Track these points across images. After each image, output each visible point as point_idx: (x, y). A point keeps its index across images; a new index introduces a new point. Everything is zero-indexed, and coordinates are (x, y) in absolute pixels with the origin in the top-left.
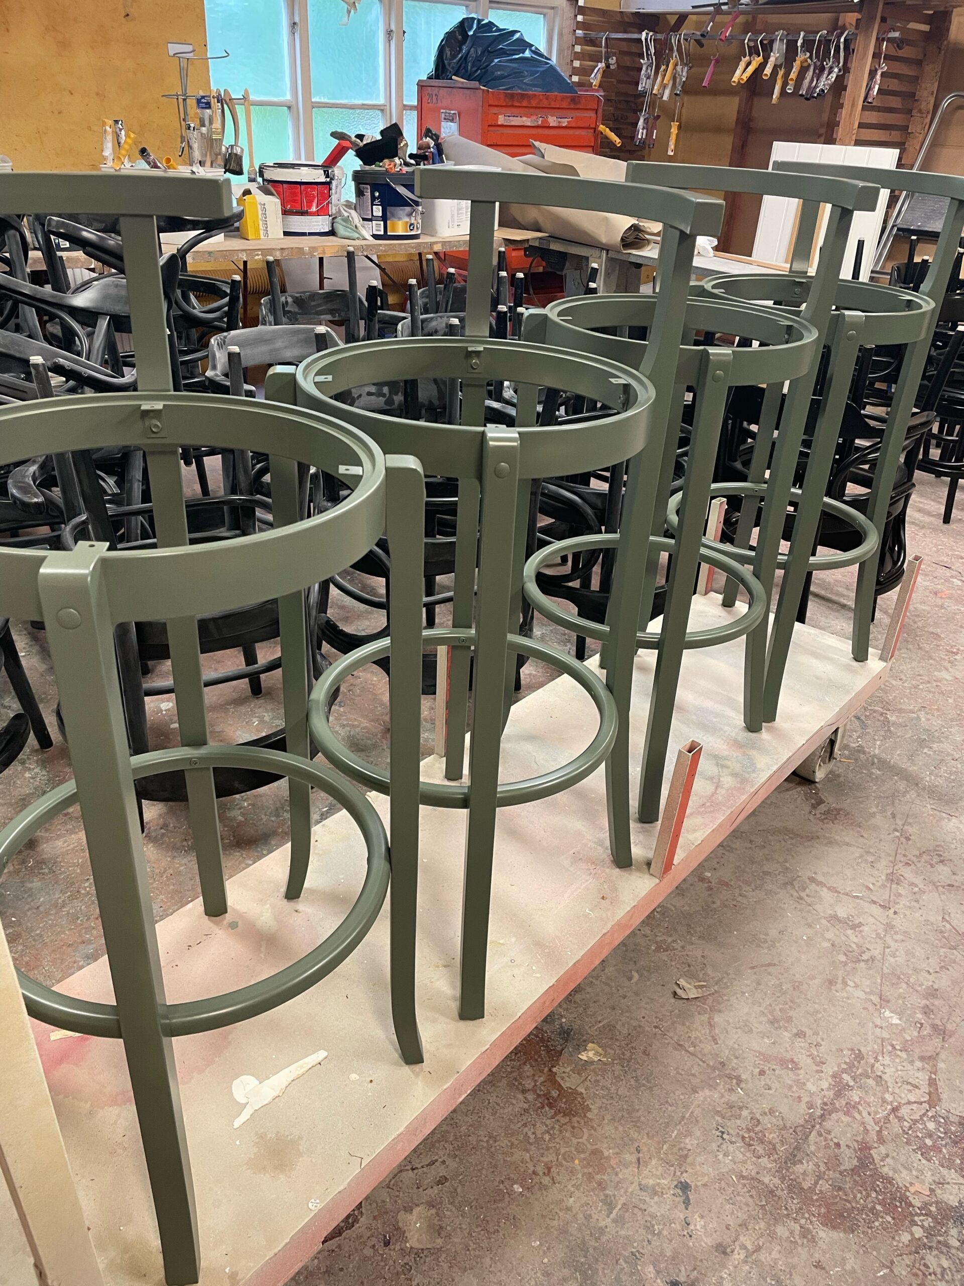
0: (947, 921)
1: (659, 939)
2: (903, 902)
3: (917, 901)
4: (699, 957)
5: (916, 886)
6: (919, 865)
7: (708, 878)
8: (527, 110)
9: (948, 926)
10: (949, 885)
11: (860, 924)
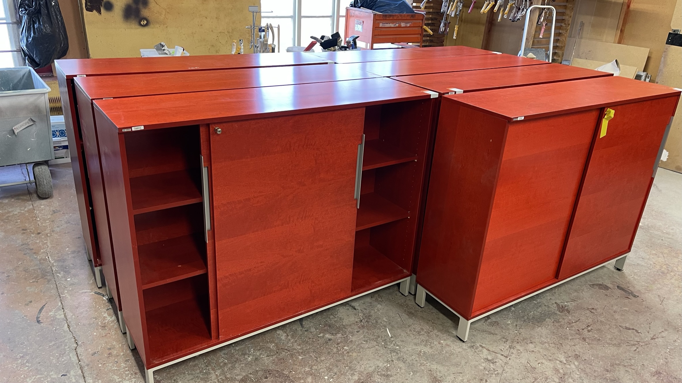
0: (529, 363)
1: (421, 362)
2: (513, 356)
3: (519, 356)
4: (435, 369)
5: (520, 350)
6: (522, 343)
7: (442, 343)
8: (392, 21)
9: (529, 365)
10: (532, 351)
11: (496, 362)
